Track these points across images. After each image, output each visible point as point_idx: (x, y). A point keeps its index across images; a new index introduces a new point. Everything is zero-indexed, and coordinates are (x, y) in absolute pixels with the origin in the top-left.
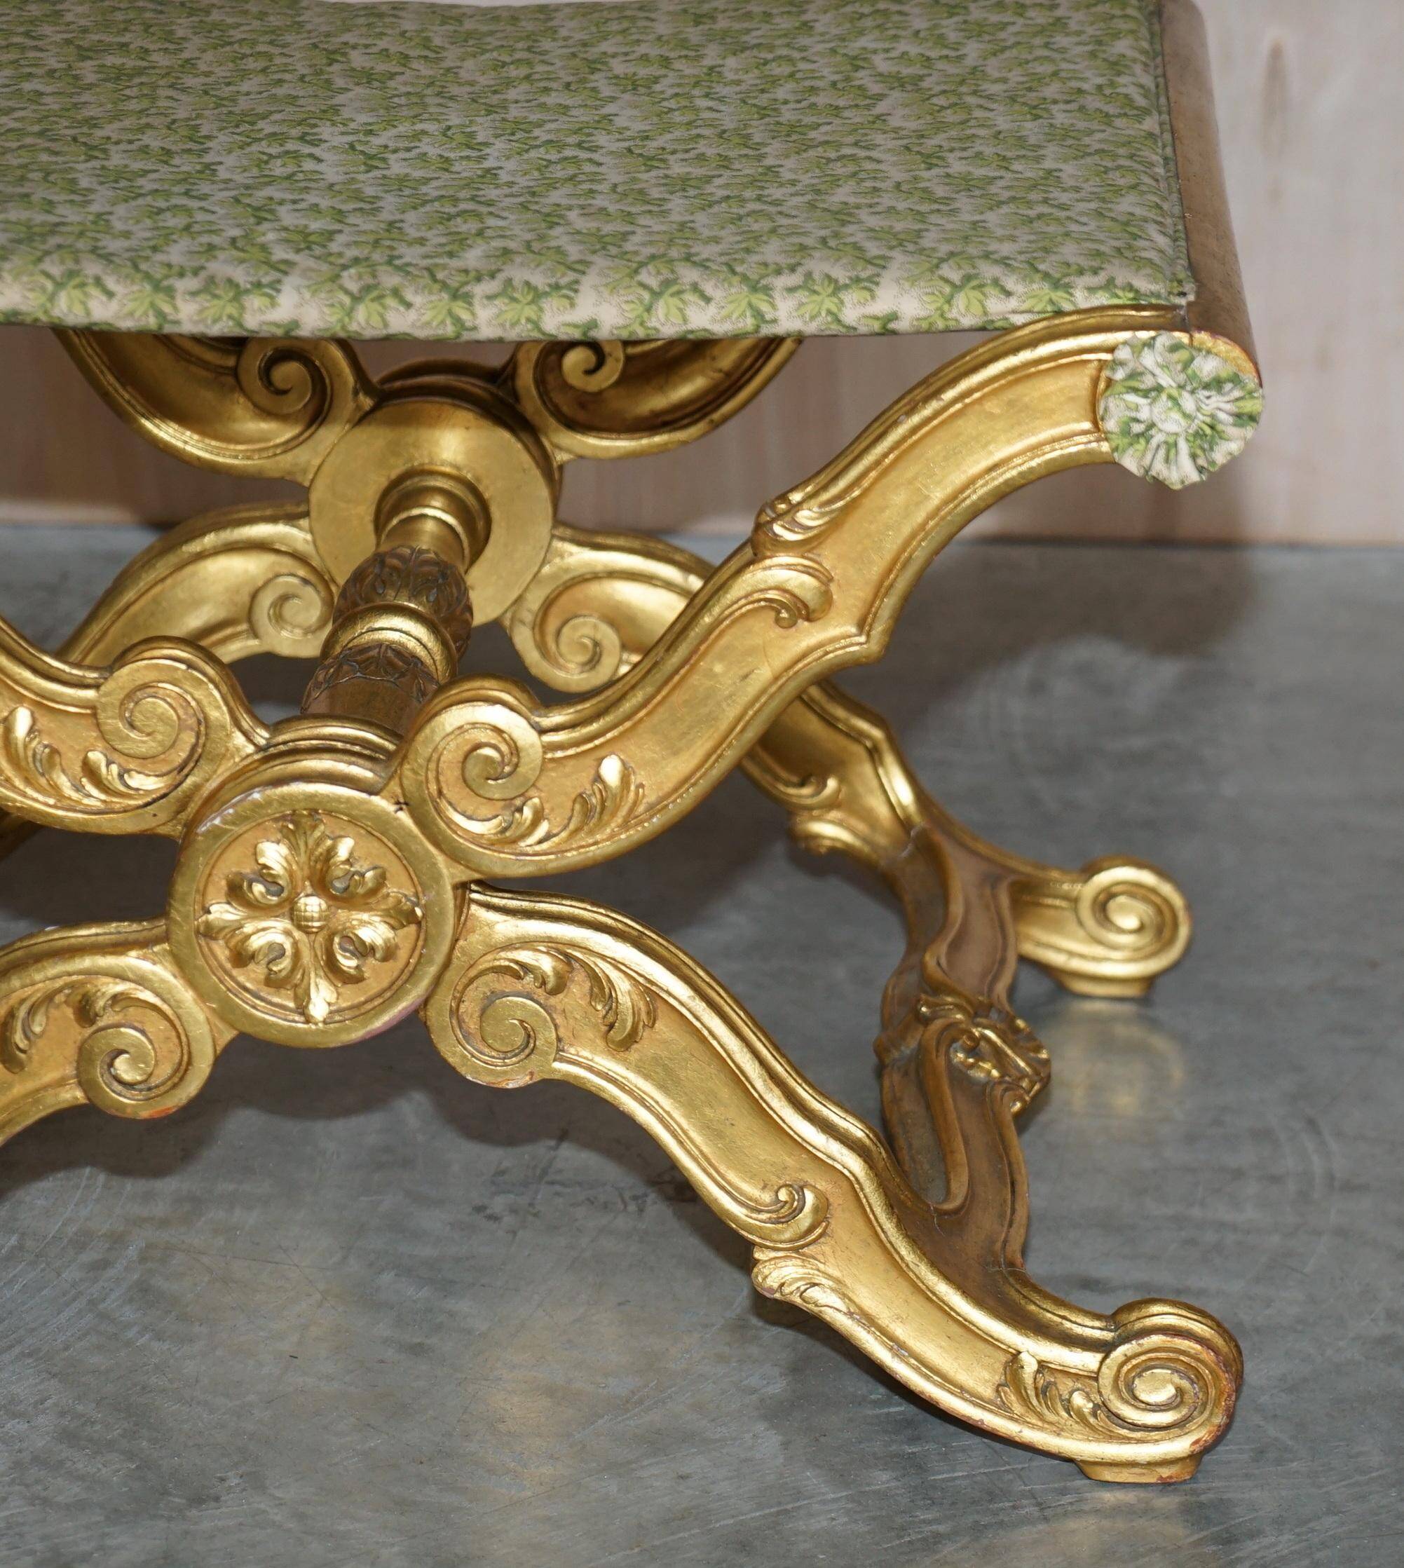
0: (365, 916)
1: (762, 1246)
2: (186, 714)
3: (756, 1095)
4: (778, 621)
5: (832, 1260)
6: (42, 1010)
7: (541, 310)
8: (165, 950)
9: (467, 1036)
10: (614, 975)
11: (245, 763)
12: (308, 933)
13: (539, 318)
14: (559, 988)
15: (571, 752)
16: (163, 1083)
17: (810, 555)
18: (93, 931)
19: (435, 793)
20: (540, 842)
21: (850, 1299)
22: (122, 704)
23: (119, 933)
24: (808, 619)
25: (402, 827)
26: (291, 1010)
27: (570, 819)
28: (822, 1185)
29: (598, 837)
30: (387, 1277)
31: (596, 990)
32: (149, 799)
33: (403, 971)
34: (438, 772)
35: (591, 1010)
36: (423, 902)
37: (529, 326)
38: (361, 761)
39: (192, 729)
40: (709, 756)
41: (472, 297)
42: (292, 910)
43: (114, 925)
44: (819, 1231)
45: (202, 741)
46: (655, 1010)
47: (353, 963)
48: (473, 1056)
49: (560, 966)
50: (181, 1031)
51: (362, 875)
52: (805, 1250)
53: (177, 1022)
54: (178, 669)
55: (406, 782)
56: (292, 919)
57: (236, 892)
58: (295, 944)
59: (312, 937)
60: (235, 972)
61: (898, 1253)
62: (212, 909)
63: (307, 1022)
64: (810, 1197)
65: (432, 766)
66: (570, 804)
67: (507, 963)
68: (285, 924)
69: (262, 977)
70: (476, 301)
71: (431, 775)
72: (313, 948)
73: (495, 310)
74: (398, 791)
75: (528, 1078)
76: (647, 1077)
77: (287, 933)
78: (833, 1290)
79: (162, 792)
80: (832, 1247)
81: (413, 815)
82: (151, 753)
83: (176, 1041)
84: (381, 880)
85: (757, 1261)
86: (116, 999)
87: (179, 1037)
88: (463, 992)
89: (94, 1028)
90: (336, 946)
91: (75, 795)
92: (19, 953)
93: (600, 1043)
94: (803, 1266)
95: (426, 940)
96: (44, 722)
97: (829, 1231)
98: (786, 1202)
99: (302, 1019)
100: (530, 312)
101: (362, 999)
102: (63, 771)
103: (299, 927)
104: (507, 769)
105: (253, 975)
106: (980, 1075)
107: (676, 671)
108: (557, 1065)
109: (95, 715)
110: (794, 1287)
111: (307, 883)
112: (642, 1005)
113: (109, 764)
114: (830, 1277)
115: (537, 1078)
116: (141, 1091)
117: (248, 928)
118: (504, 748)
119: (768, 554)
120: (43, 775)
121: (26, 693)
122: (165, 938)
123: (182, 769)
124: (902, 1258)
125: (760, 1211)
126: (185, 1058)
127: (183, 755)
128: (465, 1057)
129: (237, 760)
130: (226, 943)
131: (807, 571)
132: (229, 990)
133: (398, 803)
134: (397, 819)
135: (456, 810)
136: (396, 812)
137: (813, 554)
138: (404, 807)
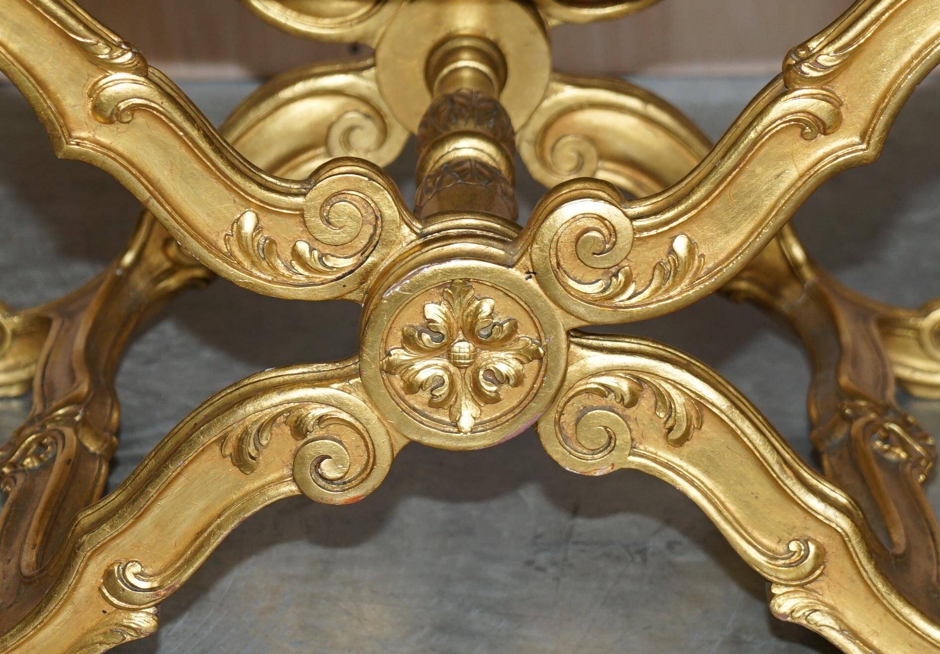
0: (502, 355)
1: (777, 584)
2: (366, 212)
3: (774, 475)
4: (803, 135)
5: (827, 592)
6: (268, 429)
8: (357, 382)
9: (566, 439)
10: (674, 392)
11: (410, 246)
12: (459, 368)
14: (633, 402)
15: (653, 232)
16: (354, 479)
17: (827, 87)
18: (300, 370)
19: (555, 265)
20: (630, 298)
21: (842, 621)
22: (322, 206)
23: (320, 371)
24: (825, 133)
25: (531, 290)
26: (447, 424)
27: (651, 281)
28: (820, 539)
29: (672, 294)
30: (474, 614)
31: (659, 404)
32: (340, 275)
33: (528, 394)
34: (557, 249)
35: (655, 417)
36: (545, 343)
38: (495, 243)
39: (370, 224)
40: (752, 233)
42: (449, 351)
43: (315, 366)
44: (818, 572)
45: (378, 232)
46: (702, 416)
47: (494, 388)
48: (571, 453)
49: (634, 386)
50: (368, 440)
51: (501, 325)
52: (809, 586)
53: (365, 435)
54: (361, 180)
55: (534, 257)
56: (449, 358)
57: (409, 341)
58: (451, 376)
59: (463, 371)
60: (407, 397)
61: (875, 586)
62: (392, 352)
63: (459, 432)
64: (812, 548)
65: (553, 245)
66: (651, 270)
67: (596, 386)
68: (444, 362)
69: (427, 400)
71: (553, 252)
72: (463, 378)
74: (529, 263)
75: (610, 468)
76: (695, 465)
77: (445, 369)
78: (829, 614)
79: (349, 269)
80: (828, 583)
81: (539, 282)
82: (342, 241)
83: (364, 448)
84: (514, 327)
85: (773, 596)
86: (321, 419)
87: (367, 446)
88: (563, 408)
89: (305, 440)
90: (481, 377)
91: (286, 273)
92: (247, 388)
93: (662, 441)
94: (807, 598)
95: (546, 371)
96: (265, 221)
97: (825, 572)
98: (795, 552)
99: (456, 430)
101: (498, 414)
102: (279, 256)
103: (455, 364)
104: (608, 246)
105: (419, 399)
106: (892, 457)
107: (730, 173)
108: (631, 458)
109: (302, 215)
110: (800, 614)
111: (460, 332)
112: (693, 413)
113: (312, 250)
114: (826, 605)
115: (616, 468)
116: (338, 484)
117: (418, 366)
118: (605, 231)
119: (798, 87)
120: (264, 259)
121: (253, 200)
122: (359, 373)
123: (365, 252)
124: (878, 590)
125: (777, 559)
126: (371, 460)
127: (364, 242)
128: (564, 454)
129: (404, 245)
130: (401, 377)
131: (824, 98)
132: (403, 411)
133: (528, 272)
134: (527, 284)
135: (569, 277)
136: (527, 279)
137: (829, 86)
138: (533, 275)
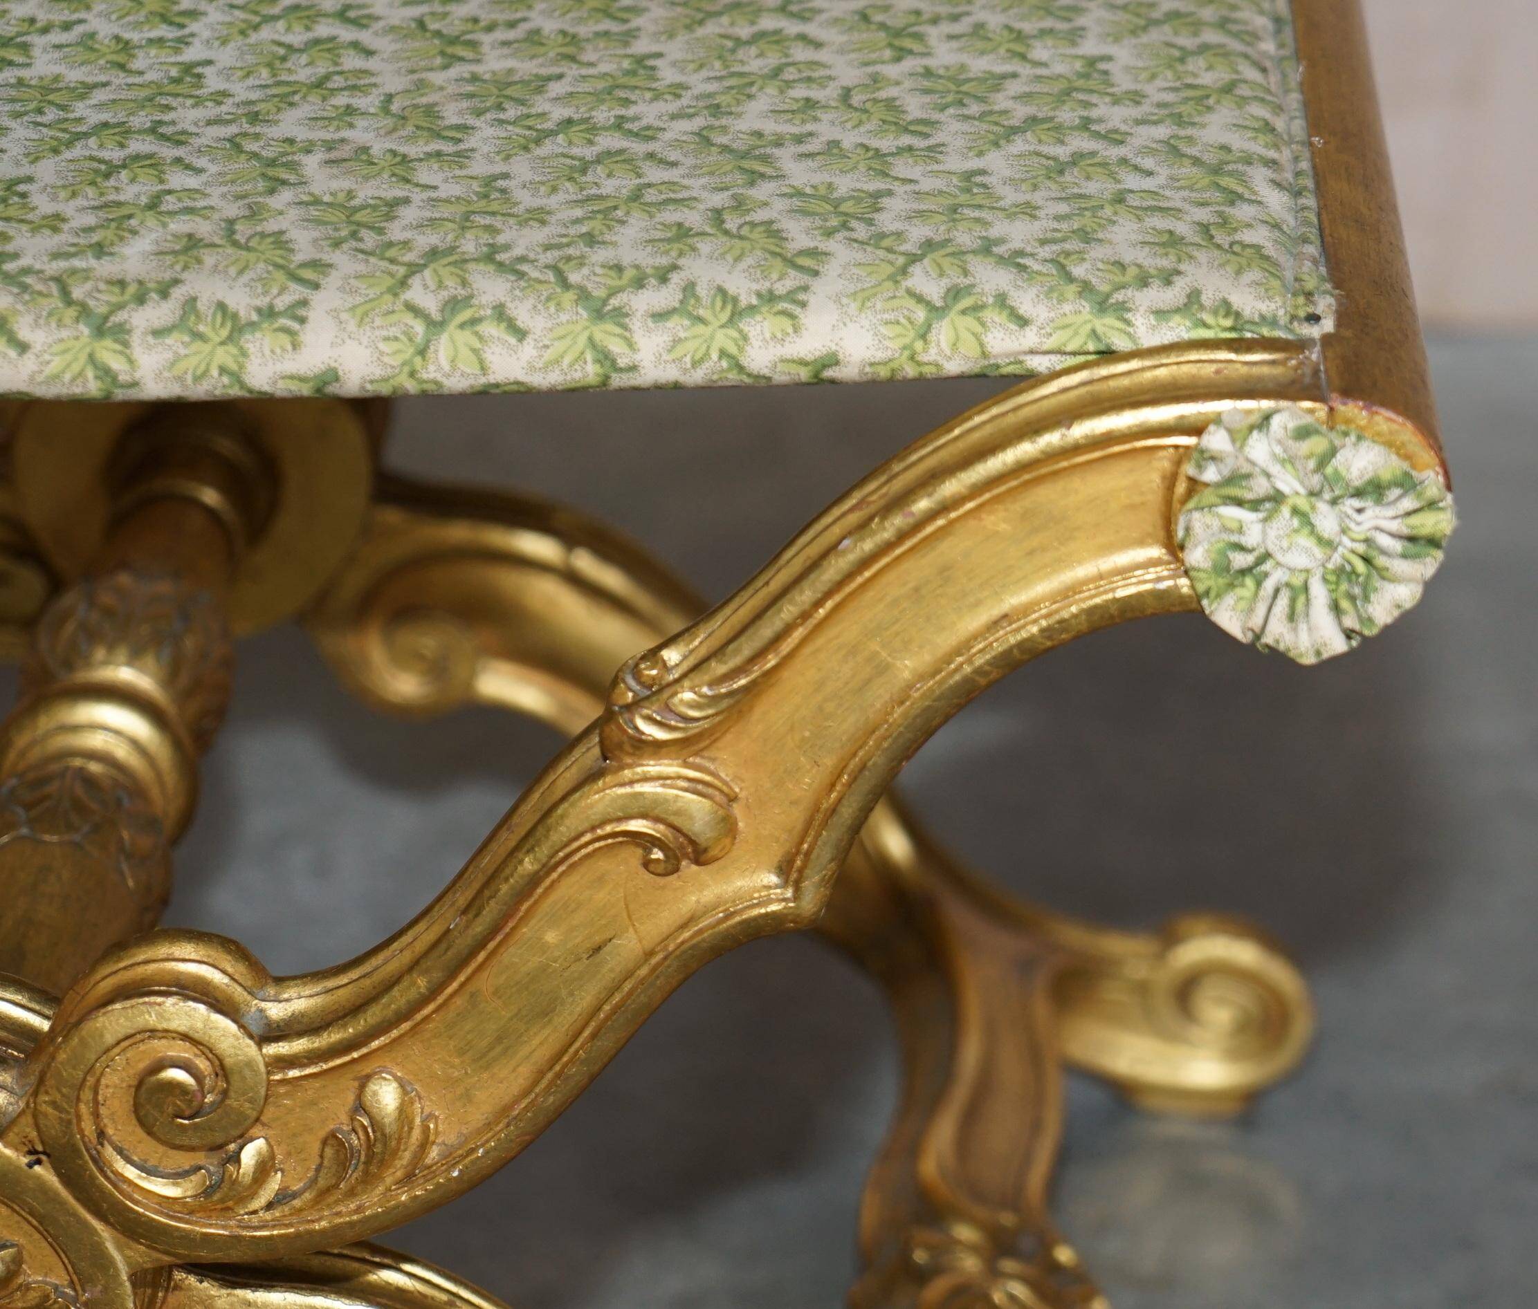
4: (647, 864)
7: (244, 353)
13: (241, 367)
15: (314, 1069)
17: (698, 761)
19: (92, 1138)
20: (267, 1208)
24: (698, 862)
25: (43, 1188)
27: (318, 1171)
29: (363, 1201)
34: (96, 1104)
36: (84, 1299)
37: (225, 380)
41: (129, 332)
55: (42, 1122)
65: (86, 1095)
66: (317, 1147)
70: (135, 339)
71: (85, 1110)
73: (169, 355)
74: (34, 1134)
81: (60, 1173)
84: (14, 1265)
100: (224, 356)
104: (210, 1101)
107: (482, 945)
118: (202, 1064)
119: (629, 760)
131: (695, 787)
133: (33, 1152)
134: (33, 1176)
135: (129, 1161)
136: (30, 1166)
137: (703, 757)
138: (43, 1158)
